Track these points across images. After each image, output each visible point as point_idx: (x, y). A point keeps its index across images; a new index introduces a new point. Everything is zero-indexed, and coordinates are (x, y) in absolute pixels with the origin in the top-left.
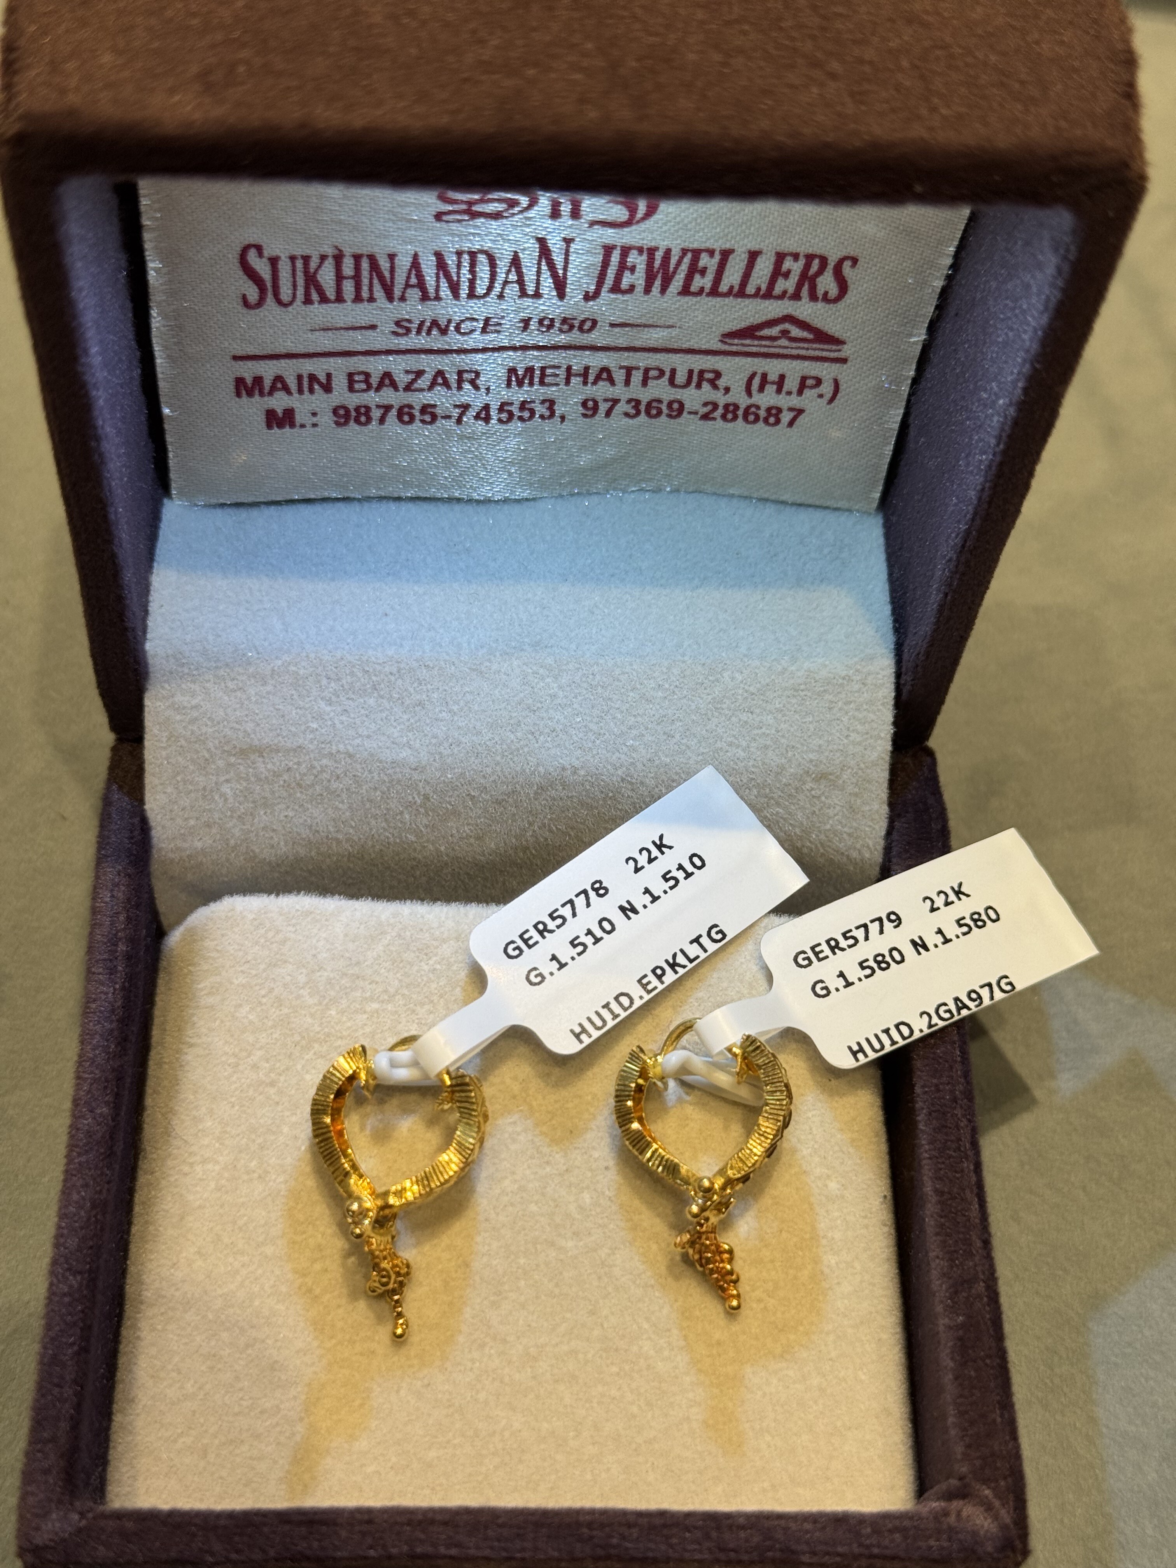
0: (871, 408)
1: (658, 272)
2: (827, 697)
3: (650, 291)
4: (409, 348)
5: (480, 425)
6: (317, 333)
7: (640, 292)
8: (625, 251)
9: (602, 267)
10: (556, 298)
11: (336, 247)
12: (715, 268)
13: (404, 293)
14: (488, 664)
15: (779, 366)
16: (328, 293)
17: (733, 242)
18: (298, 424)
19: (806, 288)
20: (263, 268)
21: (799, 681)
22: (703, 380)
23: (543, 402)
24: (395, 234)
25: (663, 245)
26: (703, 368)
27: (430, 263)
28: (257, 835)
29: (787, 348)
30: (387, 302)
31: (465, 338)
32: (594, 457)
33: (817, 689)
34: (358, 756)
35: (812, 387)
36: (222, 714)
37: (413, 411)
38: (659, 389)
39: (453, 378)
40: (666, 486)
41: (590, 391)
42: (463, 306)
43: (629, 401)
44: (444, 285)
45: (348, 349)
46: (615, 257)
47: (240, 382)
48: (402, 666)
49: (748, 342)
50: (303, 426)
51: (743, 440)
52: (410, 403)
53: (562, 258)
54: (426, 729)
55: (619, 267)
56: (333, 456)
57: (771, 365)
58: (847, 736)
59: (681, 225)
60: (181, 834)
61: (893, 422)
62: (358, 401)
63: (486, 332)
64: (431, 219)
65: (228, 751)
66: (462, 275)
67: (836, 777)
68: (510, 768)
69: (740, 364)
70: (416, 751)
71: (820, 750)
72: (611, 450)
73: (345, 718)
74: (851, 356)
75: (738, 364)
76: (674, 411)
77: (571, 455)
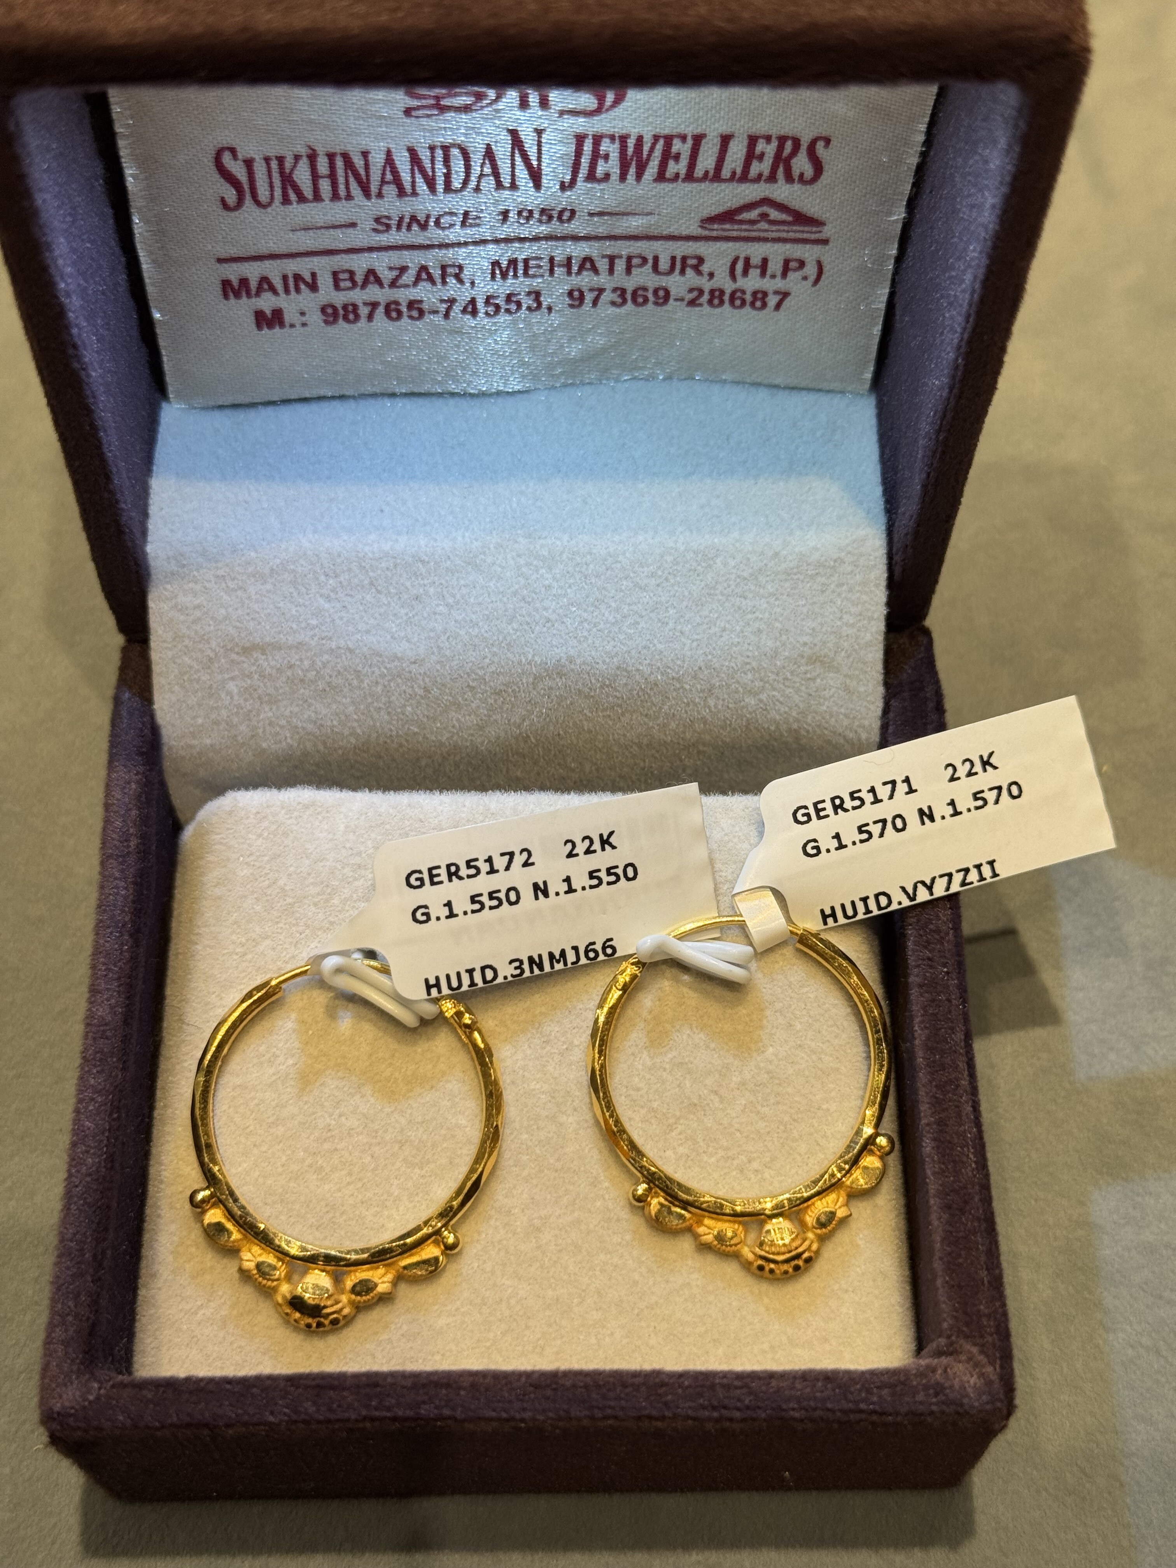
0: (857, 289)
1: (632, 159)
2: (819, 579)
3: (626, 179)
4: (390, 244)
5: (469, 319)
6: (298, 233)
7: (616, 180)
8: (597, 140)
9: (575, 156)
10: (533, 189)
11: (309, 147)
12: (689, 153)
13: (380, 189)
14: (483, 557)
15: (760, 250)
16: (305, 193)
17: (704, 127)
18: (287, 325)
19: (781, 170)
20: (239, 171)
21: (791, 565)
22: (686, 266)
23: (529, 294)
24: (367, 131)
25: (634, 132)
26: (685, 254)
27: (403, 159)
28: (264, 731)
30: (364, 199)
31: (447, 233)
32: (584, 347)
33: (809, 572)
34: (357, 651)
35: (796, 270)
36: (224, 612)
37: (400, 307)
38: (643, 277)
39: (437, 273)
40: (659, 374)
41: (575, 281)
42: (441, 200)
43: (615, 290)
44: (419, 180)
45: (330, 248)
46: (588, 147)
47: (226, 284)
48: (399, 561)
49: (727, 226)
50: (292, 326)
51: (731, 325)
52: (397, 299)
53: (535, 149)
54: (424, 623)
55: (593, 156)
56: (325, 355)
57: (753, 248)
58: (841, 618)
59: (650, 112)
60: (190, 732)
61: (879, 302)
62: (344, 299)
63: (466, 226)
64: (401, 115)
65: (231, 650)
66: (437, 170)
67: (831, 659)
68: (507, 659)
69: (722, 249)
70: (414, 644)
71: (814, 633)
72: (601, 340)
73: (344, 614)
74: (832, 237)
75: (719, 249)
76: (660, 299)
77: (562, 346)
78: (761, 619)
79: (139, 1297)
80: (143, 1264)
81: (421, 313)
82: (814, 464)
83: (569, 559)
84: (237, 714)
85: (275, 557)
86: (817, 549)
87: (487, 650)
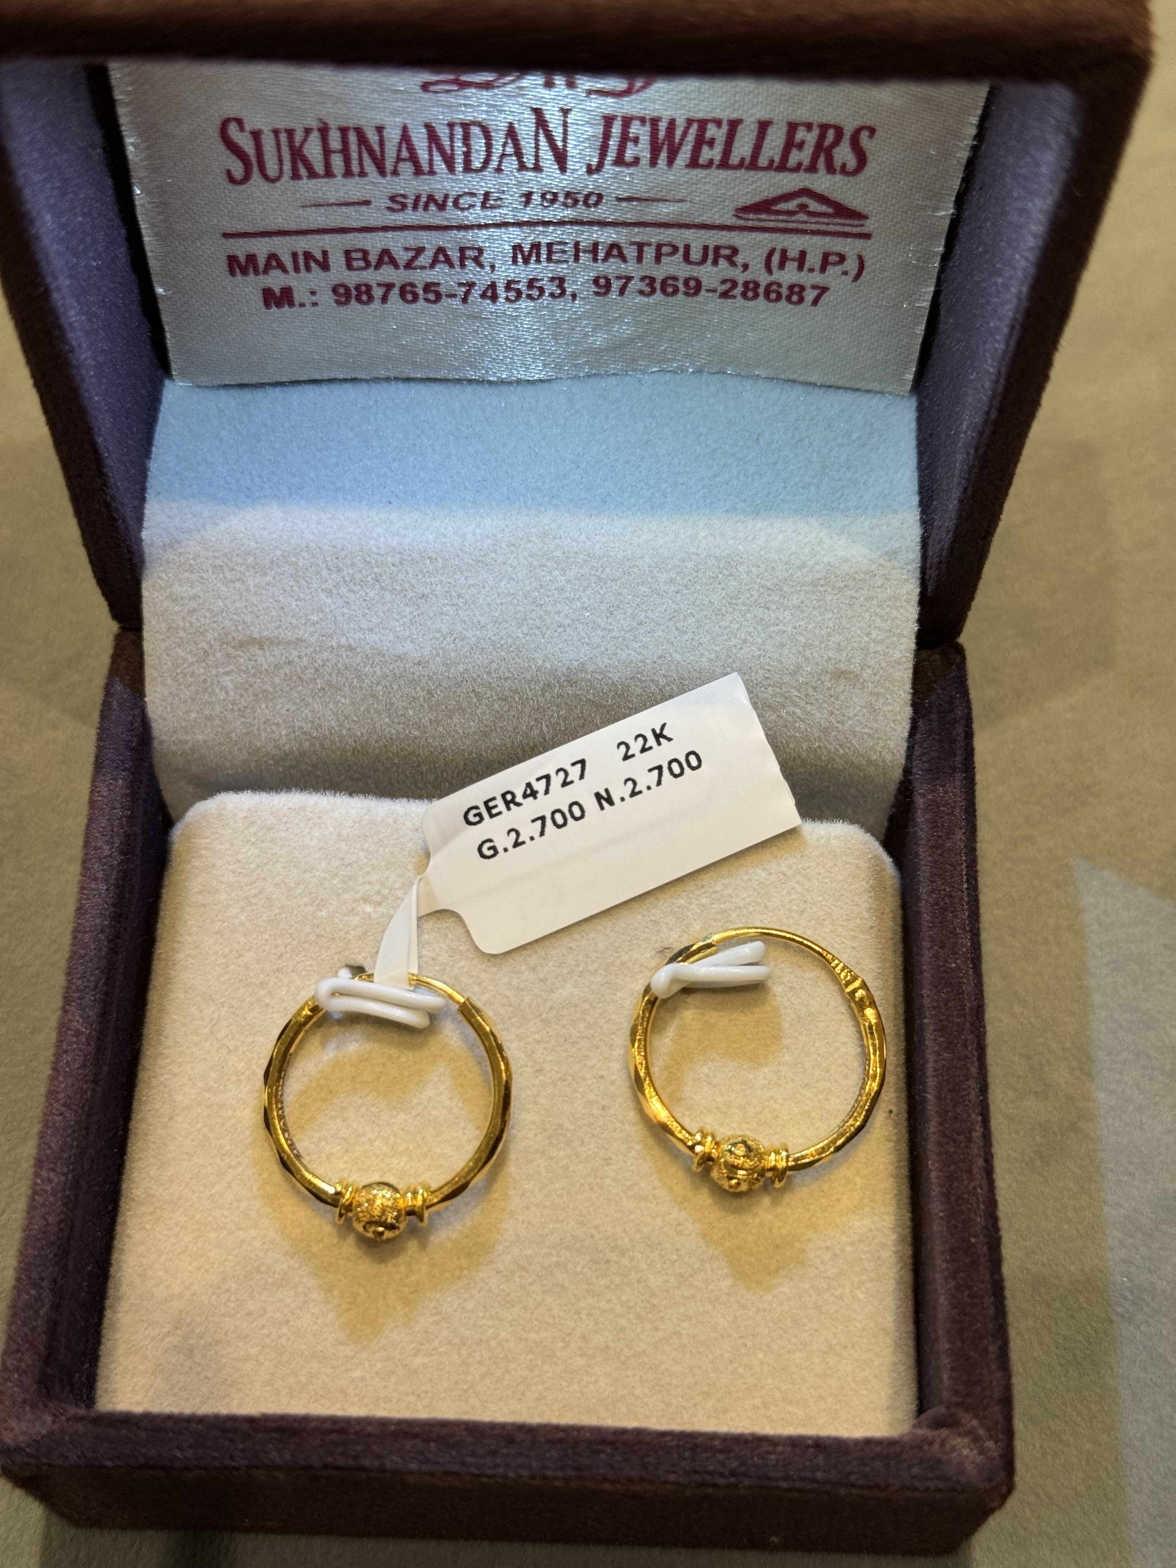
0: (900, 286)
1: (663, 144)
2: (849, 593)
3: (656, 163)
4: (406, 224)
5: (488, 304)
6: (309, 210)
7: (646, 165)
8: (627, 122)
9: (603, 138)
10: (558, 172)
11: (321, 120)
12: (724, 139)
13: (396, 167)
14: (493, 555)
15: (798, 242)
16: (316, 168)
17: (740, 112)
18: (297, 303)
19: (821, 160)
20: (245, 143)
21: (819, 576)
22: (719, 257)
23: (552, 279)
24: (381, 106)
25: (666, 115)
26: (719, 244)
27: (420, 135)
28: (259, 729)
29: (806, 222)
30: (379, 176)
31: (466, 213)
32: (610, 337)
33: (838, 585)
34: (359, 650)
35: (835, 264)
36: (221, 604)
37: (416, 290)
38: (672, 266)
39: (455, 255)
40: (689, 367)
41: (602, 268)
42: (460, 180)
43: (643, 279)
44: (437, 158)
45: (342, 226)
46: (616, 129)
47: (232, 260)
48: (405, 557)
49: (763, 216)
50: (302, 305)
52: (412, 281)
53: (560, 130)
55: (622, 138)
56: (336, 336)
57: (791, 240)
58: (869, 634)
59: (683, 95)
60: (182, 727)
61: (924, 300)
62: (357, 279)
63: (486, 207)
64: (417, 89)
65: (227, 644)
66: (456, 148)
67: (856, 676)
68: (516, 663)
69: (758, 239)
70: (419, 645)
71: (839, 649)
72: (628, 329)
73: (346, 611)
74: (875, 232)
75: (755, 239)
76: (691, 289)
77: (586, 335)
78: (784, 632)
79: (105, 1319)
80: (111, 1284)
81: (438, 296)
82: (848, 469)
83: (586, 561)
84: (232, 710)
85: (276, 548)
86: (847, 560)
87: (494, 653)
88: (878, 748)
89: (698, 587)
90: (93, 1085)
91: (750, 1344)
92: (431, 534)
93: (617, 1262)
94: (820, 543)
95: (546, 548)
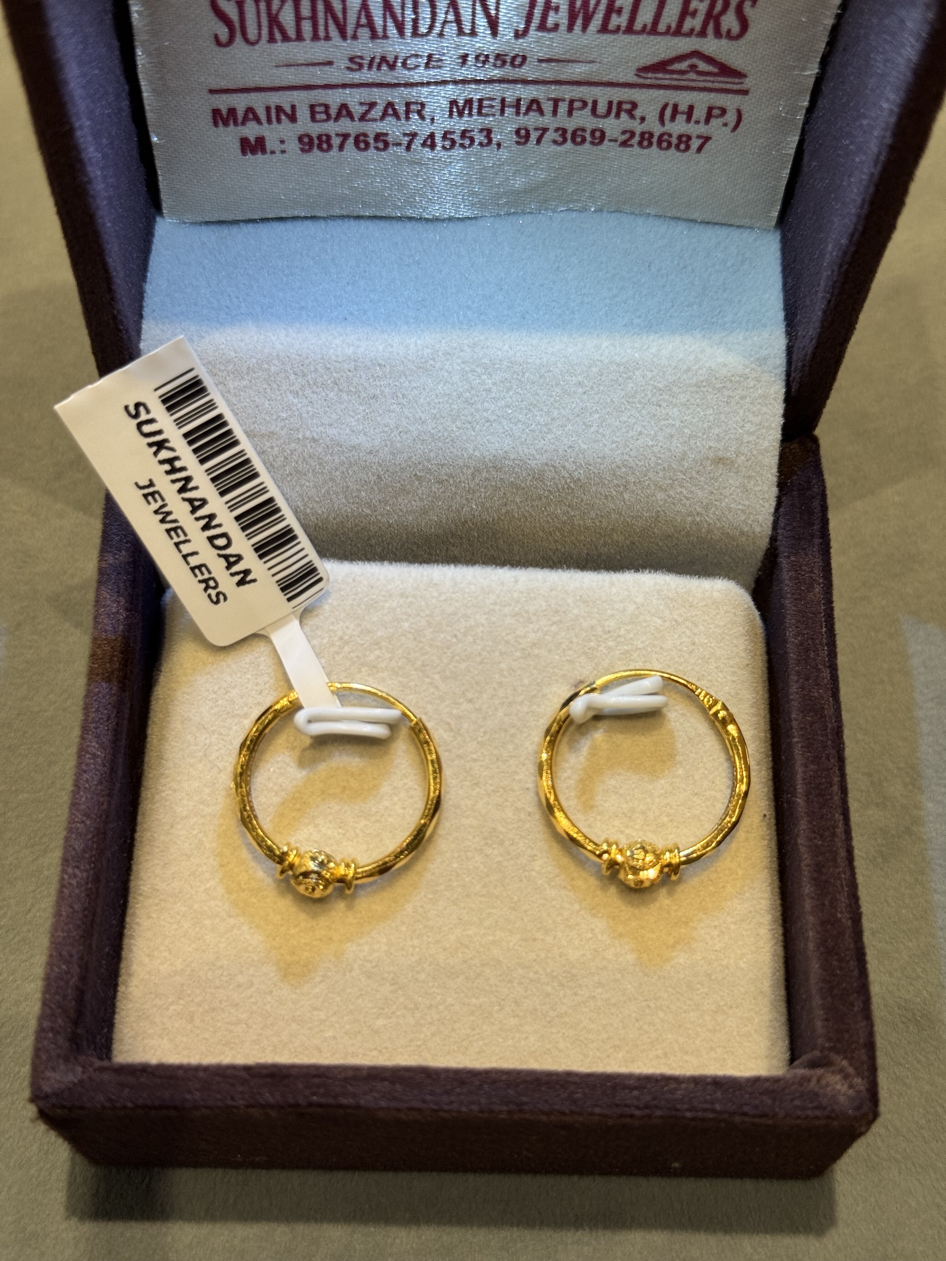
0: (770, 135)
1: (579, 12)
2: (726, 392)
3: (573, 29)
4: (362, 82)
5: (427, 152)
6: (282, 69)
7: (564, 30)
9: (529, 7)
10: (489, 36)
12: (630, 8)
13: (355, 32)
14: (432, 362)
15: (688, 98)
16: (289, 33)
18: (268, 151)
19: (711, 26)
20: (231, 11)
21: (702, 378)
22: (621, 111)
23: (481, 131)
26: (621, 99)
30: (341, 40)
31: (412, 73)
32: (527, 180)
33: (717, 386)
34: (321, 441)
35: (717, 117)
37: (368, 139)
38: (583, 119)
39: (401, 109)
40: (591, 207)
41: (523, 120)
42: (408, 43)
43: (557, 130)
44: (390, 24)
45: (309, 83)
47: (216, 113)
48: (359, 364)
49: (660, 75)
50: (273, 152)
51: (657, 165)
52: (365, 132)
54: (379, 419)
55: (545, 7)
56: (300, 179)
57: (681, 96)
58: (742, 427)
61: (790, 148)
62: (320, 130)
63: (429, 67)
66: (406, 16)
67: (732, 462)
68: (451, 452)
69: (654, 96)
70: (370, 437)
71: (718, 439)
72: (542, 174)
73: (310, 409)
74: (752, 89)
75: (652, 96)
76: (596, 139)
77: (507, 179)
78: (673, 425)
79: (119, 993)
80: (123, 965)
81: (386, 145)
82: (724, 290)
83: (508, 367)
85: (251, 356)
86: (725, 365)
87: (433, 444)
88: (750, 522)
89: (602, 388)
90: (109, 798)
91: (652, 1005)
92: (381, 344)
93: (543, 940)
94: (703, 351)
95: (476, 356)
